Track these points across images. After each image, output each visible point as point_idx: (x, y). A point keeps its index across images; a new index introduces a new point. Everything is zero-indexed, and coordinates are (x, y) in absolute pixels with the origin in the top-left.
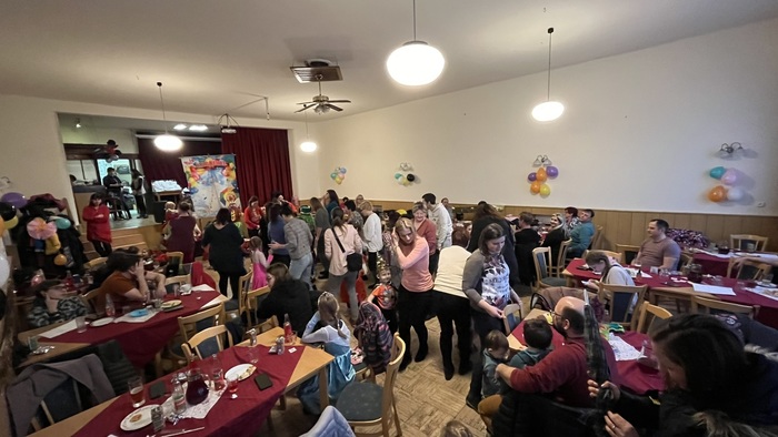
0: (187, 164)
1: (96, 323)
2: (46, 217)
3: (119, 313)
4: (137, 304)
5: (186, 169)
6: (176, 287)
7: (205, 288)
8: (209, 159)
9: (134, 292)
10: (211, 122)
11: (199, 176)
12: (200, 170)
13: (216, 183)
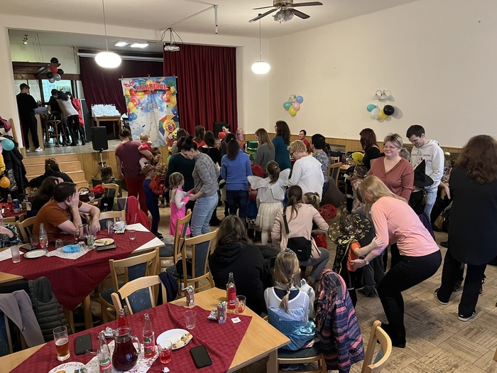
0: (127, 84)
1: (31, 255)
5: (126, 92)
6: (109, 224)
7: (139, 227)
8: (150, 81)
11: (139, 100)
12: (140, 94)
13: (156, 110)
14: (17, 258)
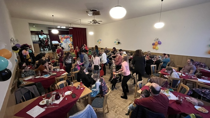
0: (60, 37)
1: (36, 77)
2: (26, 49)
3: (42, 75)
4: (46, 73)
5: (60, 38)
6: (55, 69)
7: (63, 70)
8: (66, 36)
9: (45, 70)
10: (66, 26)
11: (63, 40)
13: (67, 42)
14: (33, 78)
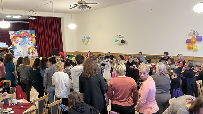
0: (12, 34)
11: (18, 40)
12: (18, 38)
